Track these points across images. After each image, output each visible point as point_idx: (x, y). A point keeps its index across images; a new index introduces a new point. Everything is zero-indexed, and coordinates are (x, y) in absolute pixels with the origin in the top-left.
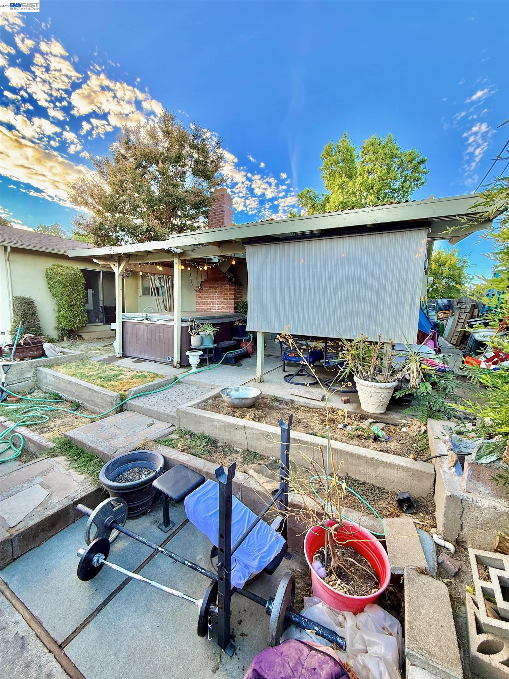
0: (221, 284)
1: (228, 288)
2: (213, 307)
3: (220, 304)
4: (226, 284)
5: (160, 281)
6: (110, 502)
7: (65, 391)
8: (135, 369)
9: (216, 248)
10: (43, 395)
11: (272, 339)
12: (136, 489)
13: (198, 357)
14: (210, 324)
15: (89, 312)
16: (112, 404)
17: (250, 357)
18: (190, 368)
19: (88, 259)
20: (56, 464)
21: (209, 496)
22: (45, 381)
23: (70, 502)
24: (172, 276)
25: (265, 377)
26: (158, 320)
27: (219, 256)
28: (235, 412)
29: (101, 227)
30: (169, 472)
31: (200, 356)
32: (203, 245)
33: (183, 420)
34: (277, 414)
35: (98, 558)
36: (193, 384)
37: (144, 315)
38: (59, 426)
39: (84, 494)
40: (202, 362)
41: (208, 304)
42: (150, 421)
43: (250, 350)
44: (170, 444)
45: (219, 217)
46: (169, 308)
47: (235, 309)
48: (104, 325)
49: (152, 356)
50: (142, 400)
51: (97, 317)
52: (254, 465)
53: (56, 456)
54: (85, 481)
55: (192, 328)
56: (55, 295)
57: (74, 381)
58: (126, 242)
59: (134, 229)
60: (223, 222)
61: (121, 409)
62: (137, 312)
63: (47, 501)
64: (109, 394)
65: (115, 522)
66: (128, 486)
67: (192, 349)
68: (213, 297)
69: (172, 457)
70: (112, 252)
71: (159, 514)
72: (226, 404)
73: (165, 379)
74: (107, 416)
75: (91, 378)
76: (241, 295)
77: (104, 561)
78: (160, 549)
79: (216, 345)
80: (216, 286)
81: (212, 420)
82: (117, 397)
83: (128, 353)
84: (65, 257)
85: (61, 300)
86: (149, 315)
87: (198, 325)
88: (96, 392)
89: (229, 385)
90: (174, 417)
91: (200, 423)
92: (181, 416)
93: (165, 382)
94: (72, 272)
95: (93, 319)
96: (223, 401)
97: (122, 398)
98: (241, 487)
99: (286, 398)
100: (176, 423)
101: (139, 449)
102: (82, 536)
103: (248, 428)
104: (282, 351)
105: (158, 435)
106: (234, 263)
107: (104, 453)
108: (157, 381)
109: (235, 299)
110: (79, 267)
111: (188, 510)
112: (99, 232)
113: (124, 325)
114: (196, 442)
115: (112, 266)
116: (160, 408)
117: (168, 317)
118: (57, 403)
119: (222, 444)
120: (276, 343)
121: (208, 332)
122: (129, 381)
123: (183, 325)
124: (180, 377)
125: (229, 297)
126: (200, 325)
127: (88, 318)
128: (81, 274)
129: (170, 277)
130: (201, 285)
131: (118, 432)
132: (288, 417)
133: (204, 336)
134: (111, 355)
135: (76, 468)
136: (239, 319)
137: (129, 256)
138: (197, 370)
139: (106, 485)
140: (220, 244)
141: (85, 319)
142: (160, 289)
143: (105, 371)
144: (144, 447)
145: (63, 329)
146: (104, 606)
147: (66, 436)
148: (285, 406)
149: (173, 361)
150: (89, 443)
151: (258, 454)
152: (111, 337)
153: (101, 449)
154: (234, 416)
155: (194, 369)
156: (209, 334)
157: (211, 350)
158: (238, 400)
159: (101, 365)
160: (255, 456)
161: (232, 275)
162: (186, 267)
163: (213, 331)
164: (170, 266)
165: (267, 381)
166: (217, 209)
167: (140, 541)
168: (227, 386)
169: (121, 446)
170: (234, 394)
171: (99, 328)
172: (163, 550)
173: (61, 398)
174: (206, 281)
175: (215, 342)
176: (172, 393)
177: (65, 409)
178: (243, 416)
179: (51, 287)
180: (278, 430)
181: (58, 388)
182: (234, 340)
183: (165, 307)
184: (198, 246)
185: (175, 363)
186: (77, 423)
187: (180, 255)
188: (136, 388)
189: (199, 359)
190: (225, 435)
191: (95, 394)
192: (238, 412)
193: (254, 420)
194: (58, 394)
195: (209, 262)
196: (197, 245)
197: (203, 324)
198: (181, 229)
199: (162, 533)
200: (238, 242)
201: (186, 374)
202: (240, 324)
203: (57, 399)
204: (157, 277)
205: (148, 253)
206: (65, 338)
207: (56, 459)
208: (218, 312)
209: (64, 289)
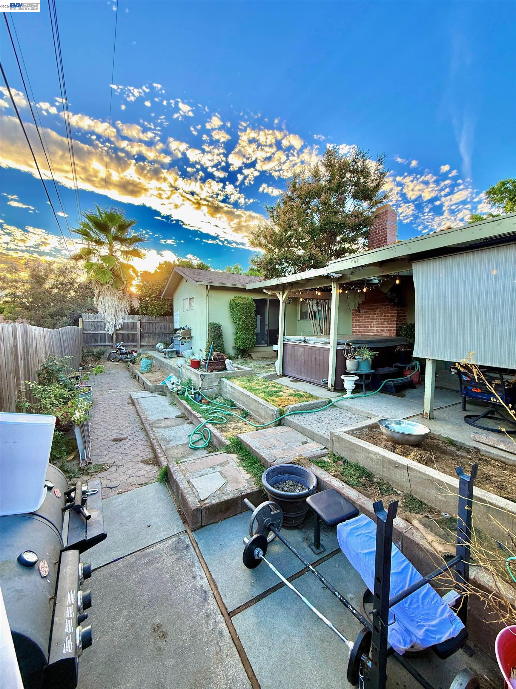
0: (381, 305)
1: (389, 309)
2: (371, 330)
3: (379, 327)
4: (387, 305)
5: (317, 306)
6: (268, 505)
7: (238, 400)
8: (292, 388)
9: (377, 268)
10: (223, 401)
11: (446, 369)
12: (290, 501)
13: (354, 382)
14: (368, 348)
15: (257, 334)
16: (273, 417)
17: (414, 388)
18: (345, 393)
19: (259, 291)
20: (231, 460)
21: (363, 532)
22: (225, 390)
23: (239, 495)
24: (330, 300)
25: (436, 413)
26: (315, 343)
27: (380, 276)
28: (395, 448)
29: (270, 262)
30: (322, 493)
31: (356, 381)
32: (363, 267)
33: (336, 445)
34: (453, 462)
35: (258, 552)
36: (348, 409)
37: (302, 338)
38: (233, 429)
39: (249, 491)
40: (358, 388)
41: (365, 327)
42: (305, 439)
43: (416, 379)
44: (323, 466)
45: (380, 236)
46: (325, 331)
47: (397, 333)
48: (268, 346)
49: (307, 377)
50: (298, 417)
51: (263, 339)
52: (418, 516)
53: (231, 453)
54: (250, 480)
55: (348, 351)
56: (235, 321)
57: (245, 393)
58: (289, 272)
59: (297, 260)
60: (386, 239)
61: (280, 423)
62: (296, 335)
63: (224, 488)
64: (271, 408)
65: (272, 524)
66: (284, 495)
67: (347, 373)
68: (372, 319)
69: (325, 480)
70: (278, 283)
71: (310, 533)
72: (384, 437)
73: (319, 401)
74: (267, 427)
75: (257, 392)
76: (405, 316)
77: (262, 557)
78: (311, 567)
79: (373, 371)
80: (375, 308)
81: (368, 451)
82: (277, 411)
83: (286, 373)
84: (243, 290)
85: (238, 325)
86: (307, 338)
87: (355, 349)
88: (261, 404)
89: (388, 417)
90: (327, 440)
91: (355, 451)
92: (334, 441)
93: (319, 404)
94: (248, 302)
95: (260, 341)
96: (382, 433)
97: (281, 413)
98: (402, 537)
99: (467, 443)
100: (329, 446)
101: (294, 463)
102: (247, 527)
103: (412, 469)
104: (461, 383)
105: (311, 455)
106: (398, 282)
107: (265, 460)
108: (312, 401)
109: (397, 321)
110: (252, 297)
111: (340, 538)
112: (269, 266)
113: (285, 347)
114: (349, 470)
115: (278, 295)
116: (315, 428)
117: (324, 340)
118: (232, 409)
119: (379, 480)
120: (453, 373)
121: (365, 356)
122: (287, 398)
123: (338, 348)
124: (333, 400)
125: (390, 319)
126: (357, 349)
127: (257, 340)
128: (253, 303)
129: (327, 301)
130: (358, 307)
131: (277, 443)
132: (470, 469)
133: (360, 360)
134: (272, 373)
135: (244, 467)
136: (403, 343)
137: (291, 284)
138: (352, 396)
139: (266, 488)
140: (381, 264)
141: (254, 340)
142: (317, 313)
143: (268, 387)
144: (298, 462)
145: (238, 349)
146: (262, 598)
147: (238, 438)
148: (465, 454)
149: (327, 383)
150: (254, 448)
151: (425, 504)
152: (273, 358)
153: (262, 454)
154: (394, 452)
155: (349, 394)
156: (367, 359)
157: (367, 376)
158: (399, 435)
159: (265, 381)
160: (421, 505)
161: (395, 295)
162: (344, 290)
163: (371, 356)
164: (328, 290)
165: (438, 419)
166: (379, 228)
167: (293, 552)
168: (386, 417)
169: (279, 457)
170: (395, 427)
171: (264, 349)
172: (314, 570)
173: (235, 406)
174: (364, 303)
175: (372, 368)
176: (326, 415)
177: (237, 415)
178: (405, 454)
179: (232, 315)
180: (455, 482)
181: (233, 397)
182: (395, 367)
183: (321, 330)
184: (358, 269)
185: (329, 386)
186: (245, 429)
187: (338, 280)
188: (293, 406)
189: (355, 384)
190: (383, 471)
191: (260, 406)
192: (399, 449)
193: (419, 462)
194: (233, 402)
195: (368, 283)
196: (356, 268)
197: (360, 348)
198: (340, 254)
199: (313, 553)
200: (404, 259)
201: (340, 398)
202: (403, 349)
203: (232, 406)
204: (314, 302)
205: (308, 280)
206: (239, 356)
207: (230, 455)
208: (376, 335)
209: (241, 316)
